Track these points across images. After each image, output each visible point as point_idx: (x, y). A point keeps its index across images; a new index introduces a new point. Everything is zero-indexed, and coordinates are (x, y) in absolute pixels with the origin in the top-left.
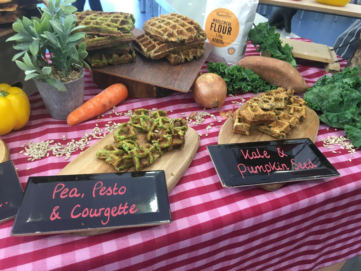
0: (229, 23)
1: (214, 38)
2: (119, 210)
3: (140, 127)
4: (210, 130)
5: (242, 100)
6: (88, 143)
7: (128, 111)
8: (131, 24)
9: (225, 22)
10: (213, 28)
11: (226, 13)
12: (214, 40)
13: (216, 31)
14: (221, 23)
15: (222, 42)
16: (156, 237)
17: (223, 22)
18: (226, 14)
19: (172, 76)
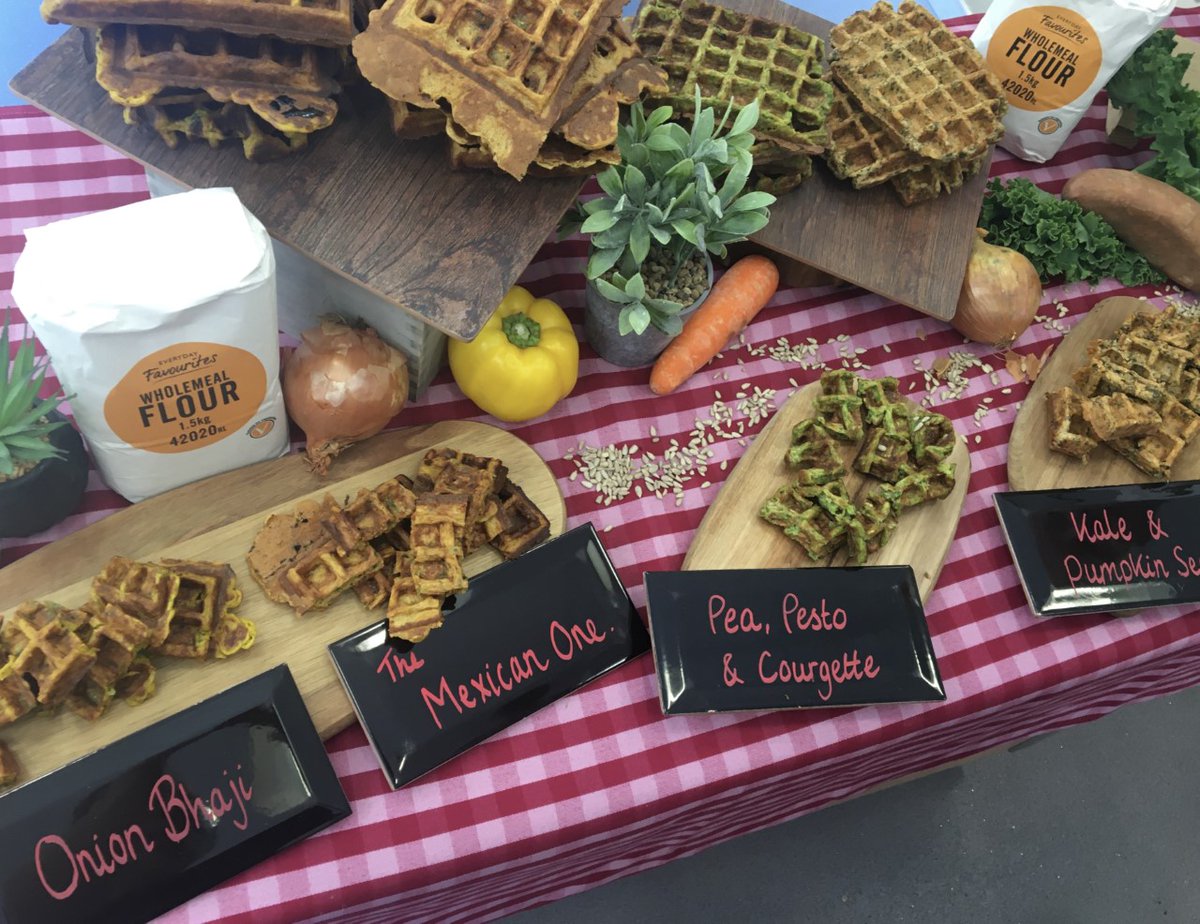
0: (1073, 54)
1: (1008, 81)
2: (845, 669)
3: (843, 432)
4: (984, 420)
5: (1060, 311)
6: (710, 454)
7: (779, 342)
8: (829, 96)
9: (1059, 50)
10: (1016, 54)
11: (1073, 25)
12: (1009, 85)
13: (1023, 64)
14: (1048, 46)
15: (1030, 97)
16: (904, 718)
17: (1055, 47)
18: (1072, 29)
19: (907, 256)
